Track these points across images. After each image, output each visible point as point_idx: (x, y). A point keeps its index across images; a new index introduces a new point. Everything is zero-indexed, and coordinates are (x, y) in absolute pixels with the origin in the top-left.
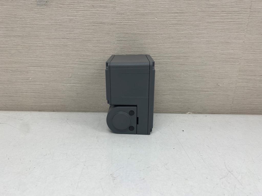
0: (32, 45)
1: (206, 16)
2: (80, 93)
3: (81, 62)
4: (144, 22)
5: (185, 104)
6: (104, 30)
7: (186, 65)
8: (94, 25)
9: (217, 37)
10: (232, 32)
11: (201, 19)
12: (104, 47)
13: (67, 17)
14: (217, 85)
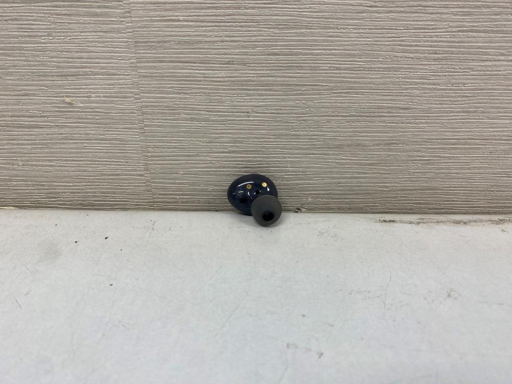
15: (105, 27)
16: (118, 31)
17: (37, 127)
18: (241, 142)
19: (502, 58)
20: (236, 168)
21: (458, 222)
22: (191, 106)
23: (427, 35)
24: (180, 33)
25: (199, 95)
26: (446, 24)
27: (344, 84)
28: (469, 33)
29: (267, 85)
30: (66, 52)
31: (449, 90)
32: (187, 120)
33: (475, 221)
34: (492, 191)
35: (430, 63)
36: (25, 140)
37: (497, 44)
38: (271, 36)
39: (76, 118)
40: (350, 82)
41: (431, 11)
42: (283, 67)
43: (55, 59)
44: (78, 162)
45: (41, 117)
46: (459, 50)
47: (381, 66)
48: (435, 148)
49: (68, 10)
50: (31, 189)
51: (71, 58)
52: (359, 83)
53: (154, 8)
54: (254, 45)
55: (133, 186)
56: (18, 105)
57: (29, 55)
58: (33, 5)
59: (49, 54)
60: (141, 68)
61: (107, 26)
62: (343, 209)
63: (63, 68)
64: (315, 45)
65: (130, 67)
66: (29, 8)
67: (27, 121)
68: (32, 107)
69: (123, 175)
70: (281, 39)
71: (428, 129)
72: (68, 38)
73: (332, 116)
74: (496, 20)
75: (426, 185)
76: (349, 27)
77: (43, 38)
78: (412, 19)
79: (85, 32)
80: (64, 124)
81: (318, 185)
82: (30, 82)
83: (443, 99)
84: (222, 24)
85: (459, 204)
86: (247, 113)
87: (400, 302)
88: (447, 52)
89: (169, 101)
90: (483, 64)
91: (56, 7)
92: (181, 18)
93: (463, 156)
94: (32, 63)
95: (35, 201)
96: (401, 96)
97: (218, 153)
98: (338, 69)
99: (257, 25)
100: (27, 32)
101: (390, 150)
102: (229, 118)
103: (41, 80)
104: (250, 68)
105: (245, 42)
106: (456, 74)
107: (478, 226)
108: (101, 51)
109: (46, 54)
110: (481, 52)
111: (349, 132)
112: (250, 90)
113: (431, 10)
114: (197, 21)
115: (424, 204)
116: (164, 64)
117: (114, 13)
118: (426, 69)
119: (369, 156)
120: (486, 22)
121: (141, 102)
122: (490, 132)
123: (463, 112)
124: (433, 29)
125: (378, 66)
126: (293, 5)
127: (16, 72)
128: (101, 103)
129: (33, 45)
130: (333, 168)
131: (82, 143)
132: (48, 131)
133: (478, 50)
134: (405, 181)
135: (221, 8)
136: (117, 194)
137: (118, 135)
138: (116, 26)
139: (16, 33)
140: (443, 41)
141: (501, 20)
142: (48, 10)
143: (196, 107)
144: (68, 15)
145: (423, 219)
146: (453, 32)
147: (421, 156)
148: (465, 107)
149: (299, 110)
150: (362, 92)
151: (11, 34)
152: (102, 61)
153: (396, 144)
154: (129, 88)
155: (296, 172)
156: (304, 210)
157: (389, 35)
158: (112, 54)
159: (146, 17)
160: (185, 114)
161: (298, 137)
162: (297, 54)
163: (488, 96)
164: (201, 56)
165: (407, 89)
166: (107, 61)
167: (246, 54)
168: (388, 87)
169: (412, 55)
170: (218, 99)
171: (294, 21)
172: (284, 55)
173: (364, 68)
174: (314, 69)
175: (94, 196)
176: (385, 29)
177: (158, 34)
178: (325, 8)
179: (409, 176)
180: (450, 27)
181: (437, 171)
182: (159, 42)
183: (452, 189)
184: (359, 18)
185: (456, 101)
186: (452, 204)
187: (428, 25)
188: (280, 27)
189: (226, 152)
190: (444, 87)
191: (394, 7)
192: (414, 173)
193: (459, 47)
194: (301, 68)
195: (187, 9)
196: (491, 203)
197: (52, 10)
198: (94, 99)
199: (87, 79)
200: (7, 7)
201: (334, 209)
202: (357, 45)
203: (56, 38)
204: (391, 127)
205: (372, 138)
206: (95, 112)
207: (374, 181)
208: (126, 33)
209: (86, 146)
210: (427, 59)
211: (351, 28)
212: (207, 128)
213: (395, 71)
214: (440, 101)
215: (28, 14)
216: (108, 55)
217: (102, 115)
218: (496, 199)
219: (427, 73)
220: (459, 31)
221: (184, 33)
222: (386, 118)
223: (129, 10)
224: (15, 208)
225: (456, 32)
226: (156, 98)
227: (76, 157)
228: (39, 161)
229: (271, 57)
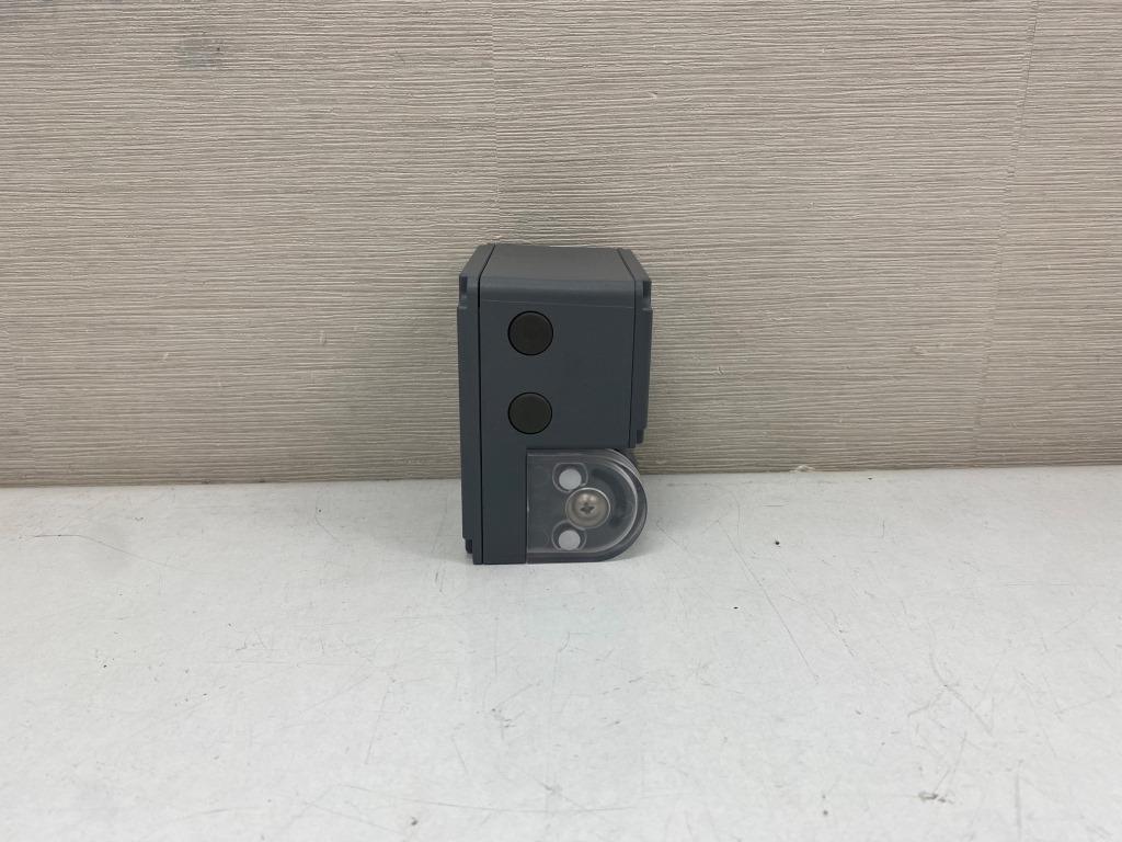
0: (166, 221)
1: (853, 76)
2: (362, 404)
3: (361, 281)
4: (607, 111)
5: (784, 434)
6: (450, 151)
7: (782, 276)
8: (406, 135)
9: (903, 158)
10: (961, 137)
11: (835, 90)
12: (452, 218)
13: (298, 107)
14: (911, 351)
51: (931, 307)
55: (958, 443)
57: (891, 305)
59: (910, 304)
60: (998, 315)
61: (975, 276)
65: (988, 314)
68: (876, 358)
72: (934, 288)
77: (910, 289)
80: (903, 375)
82: (882, 333)
89: (1019, 348)
94: (891, 313)
100: (896, 283)
103: (894, 330)
104: (1108, 312)
108: (963, 299)
112: (1104, 333)
116: (1024, 311)
117: (985, 264)
121: (990, 350)
127: (872, 323)
128: (949, 352)
129: (897, 296)
131: (917, 395)
132: (884, 383)
137: (958, 385)
138: (984, 276)
139: (884, 285)
143: (1047, 352)
144: (942, 267)
152: (960, 309)
154: (981, 336)
166: (965, 309)
170: (1070, 344)
182: (1022, 290)
189: (1069, 400)
198: (943, 347)
199: (941, 327)
203: (922, 288)
206: (939, 361)
208: (992, 282)
209: (920, 399)
212: (1053, 374)
216: (968, 304)
217: (946, 365)
221: (1048, 281)
226: (1006, 345)
228: (863, 417)
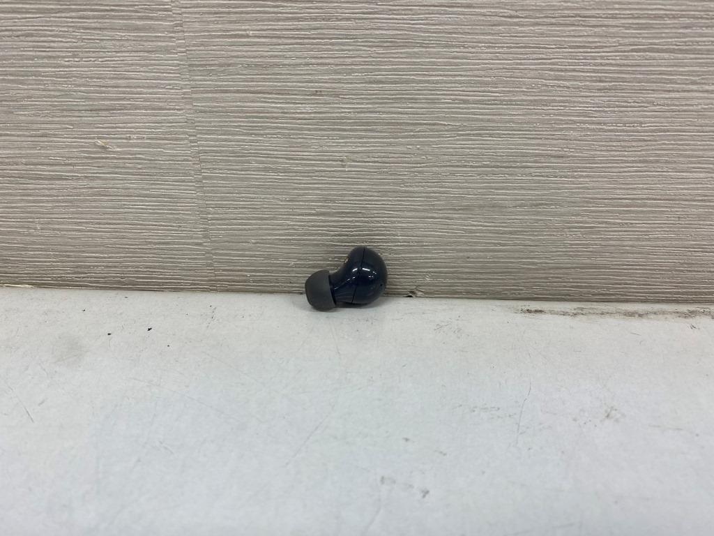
15: (148, 45)
16: (167, 50)
17: (60, 178)
18: (333, 201)
19: (694, 87)
20: (327, 235)
21: (631, 314)
22: (265, 152)
23: (588, 56)
24: (249, 53)
25: (275, 136)
26: (614, 40)
27: (473, 122)
28: (647, 53)
29: (368, 124)
30: (97, 78)
31: (621, 131)
32: (259, 170)
33: (655, 313)
34: (682, 271)
35: (593, 94)
36: (44, 196)
37: (687, 69)
38: (374, 58)
39: (112, 168)
40: (482, 120)
41: (594, 23)
42: (389, 99)
43: (82, 88)
44: (115, 226)
45: (66, 165)
46: (634, 76)
47: (524, 98)
48: (602, 212)
49: (100, 23)
50: (53, 262)
51: (103, 86)
52: (493, 121)
53: (213, 19)
54: (349, 69)
55: (189, 259)
56: (35, 148)
57: (49, 82)
58: (53, 15)
59: (74, 81)
60: (197, 100)
61: (151, 43)
62: (474, 294)
63: (94, 99)
64: (434, 70)
65: (183, 98)
66: (48, 19)
67: (46, 171)
68: (54, 151)
69: (174, 243)
70: (385, 62)
71: (591, 185)
72: (100, 60)
73: (458, 166)
74: (685, 35)
75: (588, 261)
76: (480, 45)
77: (67, 59)
78: (568, 33)
79: (122, 52)
80: (95, 175)
81: (439, 260)
82: (50, 119)
83: (611, 143)
84: (306, 41)
85: (634, 288)
86: (342, 161)
87: (541, 424)
88: (615, 80)
89: (236, 145)
90: (667, 96)
91: (84, 18)
92: (251, 32)
93: (641, 222)
94: (52, 93)
95: (59, 277)
96: (552, 139)
97: (302, 215)
98: (465, 102)
99: (354, 42)
100: (45, 51)
101: (538, 213)
102: (316, 168)
103: (63, 116)
104: (344, 101)
105: (337, 65)
106: (629, 109)
107: (659, 320)
108: (144, 76)
109: (71, 81)
110: (665, 79)
111: (481, 188)
112: (345, 130)
113: (593, 21)
114: (272, 37)
115: (586, 287)
116: (229, 95)
117: (161, 26)
118: (587, 103)
119: (509, 221)
120: (671, 38)
121: (198, 146)
122: (677, 189)
123: (640, 162)
124: (596, 47)
125: (520, 98)
126: (403, 15)
127: (31, 105)
128: (144, 147)
129: (53, 69)
130: (460, 237)
131: (120, 201)
132: (74, 183)
133: (660, 76)
134: (559, 256)
135: (305, 19)
136: (167, 269)
137: (167, 189)
138: (164, 44)
139: (31, 53)
140: (611, 65)
141: (692, 35)
142: (72, 22)
143: (272, 152)
144: (100, 29)
145: (582, 309)
146: (625, 52)
147: (581, 222)
148: (643, 154)
149: (411, 157)
150: (498, 134)
151: (24, 55)
152: (145, 90)
153: (546, 204)
154: (182, 127)
155: (409, 242)
156: (420, 293)
157: (535, 56)
158: (159, 81)
159: (204, 31)
160: (257, 162)
161: (411, 195)
162: (407, 82)
163: (675, 140)
164: (279, 84)
165: (561, 130)
166: (151, 90)
167: (339, 81)
168: (535, 127)
169: (567, 84)
170: (301, 143)
171: (405, 37)
172: (391, 83)
173: (500, 100)
174: (433, 101)
175: (136, 271)
176: (530, 47)
177: (220, 54)
178: (446, 19)
179: (564, 250)
180: (620, 45)
181: (603, 243)
182: (220, 65)
183: (625, 267)
184: (492, 32)
185: (629, 147)
186: (626, 288)
187: (589, 42)
188: (385, 45)
189: (313, 215)
190: (612, 128)
191: (541, 18)
192: (571, 245)
193: (634, 72)
194: (415, 100)
195: (259, 21)
196: (681, 288)
197: (78, 22)
198: (135, 141)
199: (126, 114)
200: (18, 19)
201: (461, 292)
202: (491, 69)
203: (84, 59)
204: (539, 182)
205: (513, 197)
206: (136, 159)
207: (517, 255)
208: (176, 53)
209: (125, 205)
210: (589, 89)
211: (482, 46)
212: (287, 181)
213: (544, 105)
214: (607, 146)
215: (46, 28)
216: (153, 83)
217: (146, 164)
218: (687, 283)
219: (589, 109)
220: (633, 51)
221: (254, 53)
222: (532, 170)
223: (181, 22)
224: (31, 286)
225: (628, 52)
226: (218, 140)
227: (110, 219)
228: (62, 223)
229: (373, 85)
